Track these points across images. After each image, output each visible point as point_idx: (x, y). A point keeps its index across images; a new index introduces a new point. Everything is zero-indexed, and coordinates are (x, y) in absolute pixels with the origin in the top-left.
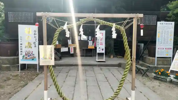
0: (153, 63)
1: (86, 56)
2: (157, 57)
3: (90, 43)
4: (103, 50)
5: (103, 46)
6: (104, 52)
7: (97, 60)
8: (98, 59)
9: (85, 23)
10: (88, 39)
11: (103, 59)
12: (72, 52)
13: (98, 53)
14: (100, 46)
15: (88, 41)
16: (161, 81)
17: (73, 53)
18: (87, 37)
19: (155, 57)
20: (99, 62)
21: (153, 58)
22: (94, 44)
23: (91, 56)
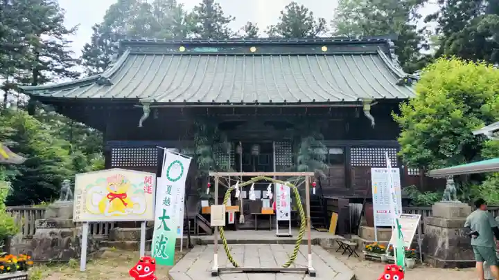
0: (371, 236)
1: (258, 229)
2: (377, 227)
3: (266, 204)
4: (287, 215)
5: (288, 209)
6: (289, 218)
7: (278, 234)
8: (279, 232)
9: (257, 182)
10: (262, 197)
11: (288, 232)
12: (231, 220)
13: (279, 221)
14: (282, 208)
15: (262, 199)
16: (374, 260)
17: (233, 222)
18: (260, 192)
19: (373, 226)
20: (280, 236)
21: (371, 228)
22: (273, 205)
23: (268, 229)
